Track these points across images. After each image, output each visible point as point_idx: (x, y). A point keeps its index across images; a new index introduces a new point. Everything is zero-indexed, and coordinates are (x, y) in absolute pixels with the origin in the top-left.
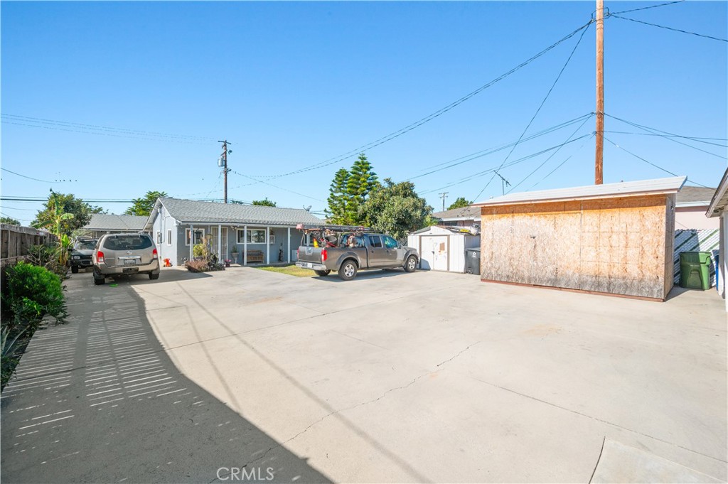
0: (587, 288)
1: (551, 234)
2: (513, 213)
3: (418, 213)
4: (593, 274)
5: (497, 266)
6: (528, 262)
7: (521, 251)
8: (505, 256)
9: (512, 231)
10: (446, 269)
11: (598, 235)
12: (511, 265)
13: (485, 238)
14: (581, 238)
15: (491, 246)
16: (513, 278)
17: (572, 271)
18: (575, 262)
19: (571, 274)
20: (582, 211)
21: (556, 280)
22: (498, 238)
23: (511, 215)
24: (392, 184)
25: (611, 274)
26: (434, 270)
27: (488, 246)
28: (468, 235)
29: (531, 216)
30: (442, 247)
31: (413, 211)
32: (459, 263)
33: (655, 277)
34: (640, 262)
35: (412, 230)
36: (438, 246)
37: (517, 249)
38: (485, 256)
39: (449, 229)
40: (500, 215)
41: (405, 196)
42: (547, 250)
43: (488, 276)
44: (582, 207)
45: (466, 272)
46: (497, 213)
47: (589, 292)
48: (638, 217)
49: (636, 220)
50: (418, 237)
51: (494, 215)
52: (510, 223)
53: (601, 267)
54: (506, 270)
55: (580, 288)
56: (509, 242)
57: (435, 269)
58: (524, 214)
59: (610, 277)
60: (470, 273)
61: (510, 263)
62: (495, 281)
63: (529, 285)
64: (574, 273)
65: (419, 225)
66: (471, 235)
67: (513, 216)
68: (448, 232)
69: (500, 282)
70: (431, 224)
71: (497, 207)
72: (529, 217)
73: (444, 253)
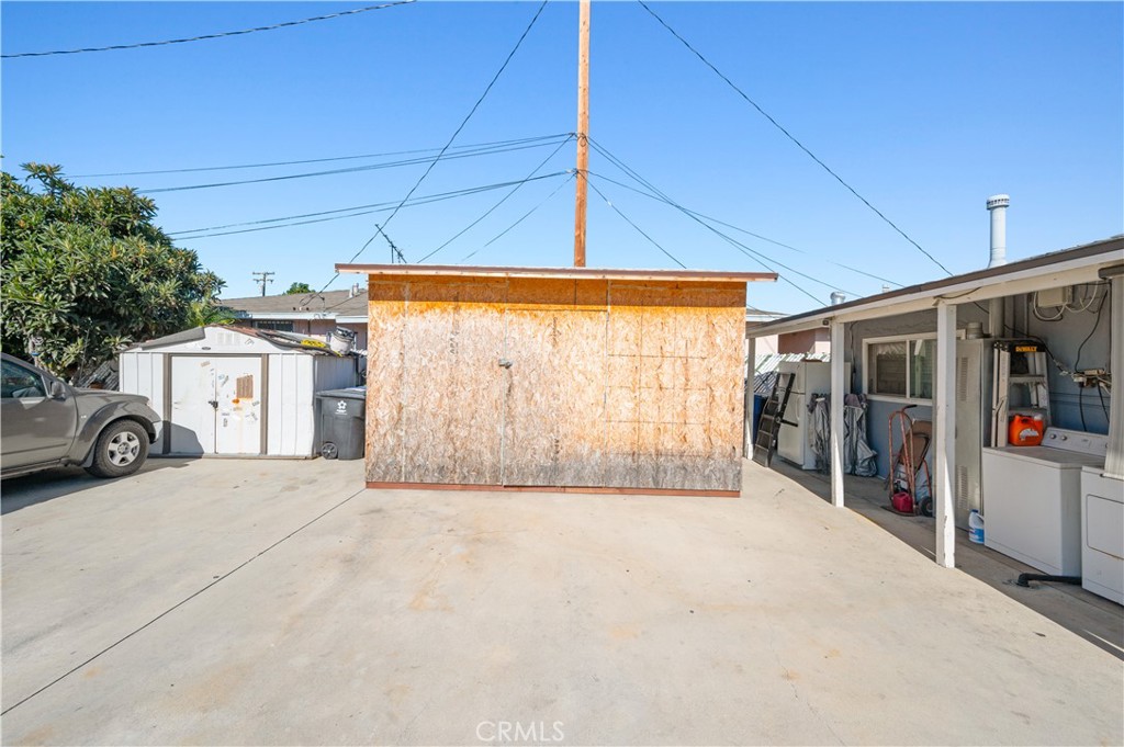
0: (616, 483)
1: (545, 359)
2: (456, 300)
3: (168, 288)
4: (627, 449)
5: (413, 443)
6: (493, 429)
7: (476, 401)
8: (434, 415)
9: (454, 348)
10: (256, 450)
11: (637, 364)
12: (450, 438)
13: (380, 365)
14: (608, 369)
15: (395, 388)
16: (454, 471)
17: (587, 446)
18: (593, 424)
19: (585, 452)
20: (609, 307)
21: (556, 470)
22: (416, 366)
23: (450, 306)
24: (66, 188)
25: (660, 447)
26: (216, 456)
27: (388, 389)
28: (324, 354)
29: (502, 311)
30: (244, 388)
31: (147, 280)
32: (295, 430)
33: (729, 448)
34: (707, 419)
35: (140, 336)
36: (232, 387)
37: (465, 395)
38: (380, 414)
39: (269, 338)
40: (424, 304)
41: (118, 231)
42: (537, 396)
43: (386, 473)
44: (609, 298)
45: (317, 454)
46: (414, 298)
47: (621, 490)
48: (705, 327)
49: (703, 334)
50: (159, 360)
51: (407, 303)
52: (450, 326)
53: (643, 433)
54: (436, 452)
55: (604, 484)
56: (446, 375)
57: (221, 451)
58: (484, 306)
59: (659, 454)
60: (328, 457)
61: (448, 434)
62: (408, 485)
63: (492, 487)
64: (592, 451)
65: (168, 322)
66: (331, 354)
67: (456, 309)
68: (263, 346)
69: (423, 486)
70: (208, 321)
71: (413, 280)
72: (497, 315)
73: (251, 406)
